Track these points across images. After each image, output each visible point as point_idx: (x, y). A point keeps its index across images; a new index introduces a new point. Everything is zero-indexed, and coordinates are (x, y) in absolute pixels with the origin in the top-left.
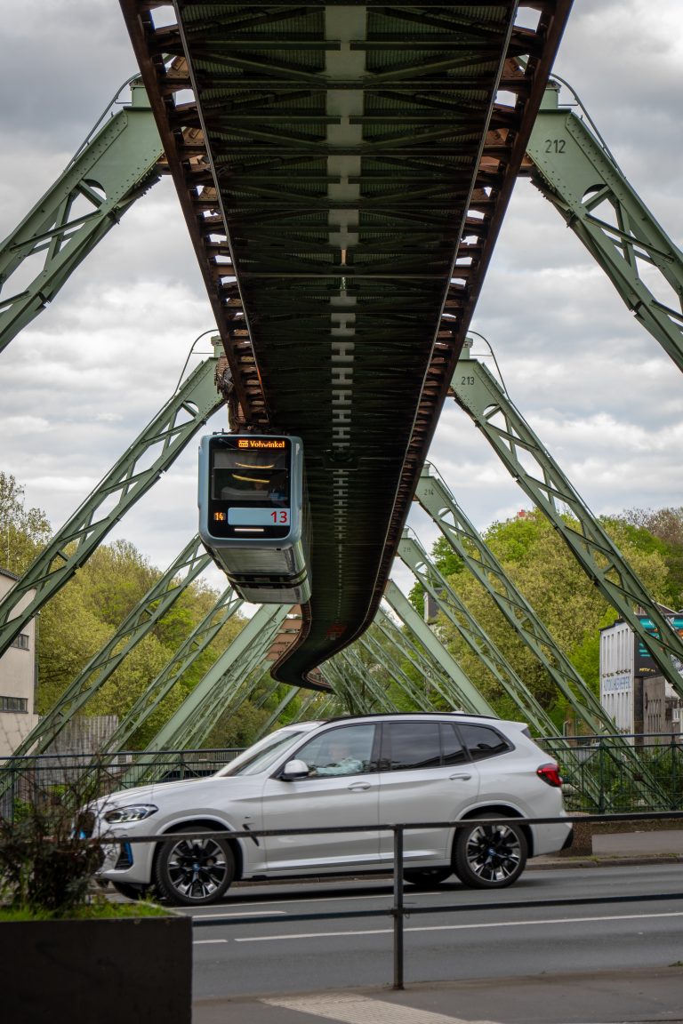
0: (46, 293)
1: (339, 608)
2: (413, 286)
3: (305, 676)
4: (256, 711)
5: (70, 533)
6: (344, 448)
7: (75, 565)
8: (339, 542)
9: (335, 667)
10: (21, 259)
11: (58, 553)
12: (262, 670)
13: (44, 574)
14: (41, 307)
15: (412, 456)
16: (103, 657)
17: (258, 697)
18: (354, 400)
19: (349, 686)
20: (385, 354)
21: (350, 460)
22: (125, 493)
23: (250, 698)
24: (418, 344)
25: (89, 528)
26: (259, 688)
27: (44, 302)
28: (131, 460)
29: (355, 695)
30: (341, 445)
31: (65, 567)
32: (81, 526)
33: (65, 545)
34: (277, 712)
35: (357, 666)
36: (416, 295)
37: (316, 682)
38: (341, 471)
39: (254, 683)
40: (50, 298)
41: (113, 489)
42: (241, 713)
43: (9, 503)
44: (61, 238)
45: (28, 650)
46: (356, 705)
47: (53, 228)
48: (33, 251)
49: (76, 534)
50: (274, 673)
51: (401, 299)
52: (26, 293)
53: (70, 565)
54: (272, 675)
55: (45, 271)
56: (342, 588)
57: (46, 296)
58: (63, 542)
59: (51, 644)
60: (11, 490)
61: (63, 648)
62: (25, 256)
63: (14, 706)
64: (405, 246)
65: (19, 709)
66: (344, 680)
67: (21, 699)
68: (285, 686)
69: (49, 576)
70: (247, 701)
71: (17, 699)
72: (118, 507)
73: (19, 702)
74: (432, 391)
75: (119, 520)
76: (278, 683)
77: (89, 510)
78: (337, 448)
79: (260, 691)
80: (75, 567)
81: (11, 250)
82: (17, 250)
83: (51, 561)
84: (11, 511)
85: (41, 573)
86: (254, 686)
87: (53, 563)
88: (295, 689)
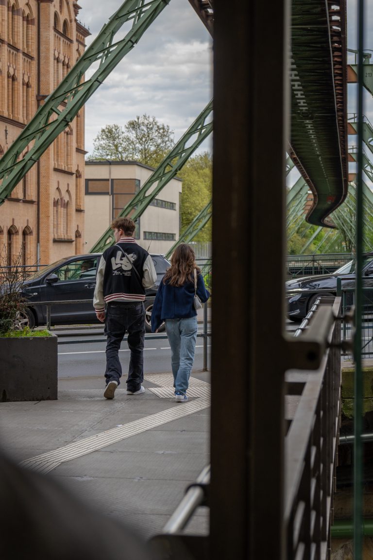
0: (133, 40)
1: (328, 187)
2: (315, 31)
3: (323, 221)
4: (300, 238)
5: (174, 154)
6: (306, 110)
7: (176, 169)
8: (318, 156)
9: (337, 217)
10: (122, 24)
11: (168, 164)
12: (302, 219)
13: (161, 174)
14: (132, 47)
15: (340, 113)
16: (203, 213)
17: (301, 233)
18: (303, 87)
19: (344, 226)
20: (311, 64)
21: (310, 116)
22: (200, 134)
23: (297, 232)
24: (326, 58)
25: (184, 151)
26: (302, 228)
27: (133, 43)
28: (203, 118)
29: (347, 230)
30: (304, 108)
31: (171, 171)
32: (179, 150)
33: (172, 160)
34: (311, 239)
35: (346, 216)
36: (316, 35)
37: (329, 224)
38: (307, 121)
39: (298, 225)
40: (136, 42)
41: (194, 132)
42: (292, 240)
43: (167, 139)
44: (141, 12)
45: (175, 210)
46: (347, 236)
47: (136, 8)
48: (128, 19)
49: (177, 154)
50: (307, 220)
51: (310, 37)
52: (124, 40)
53: (174, 169)
54: (306, 221)
55: (133, 29)
56: (327, 178)
57: (134, 41)
58: (170, 158)
59: (187, 207)
60: (168, 132)
61: (193, 209)
62: (124, 22)
63: (168, 237)
64: (303, 12)
65: (171, 239)
66: (341, 223)
67: (172, 234)
68: (315, 227)
69: (164, 174)
70: (295, 234)
71: (170, 234)
72: (197, 141)
73: (171, 235)
74: (340, 81)
75: (197, 147)
76: (311, 225)
77: (183, 143)
78: (302, 110)
79: (302, 229)
80: (176, 171)
81: (116, 19)
82: (119, 19)
83: (165, 167)
84: (168, 142)
85: (160, 174)
86: (299, 226)
87: (166, 169)
88: (320, 228)
